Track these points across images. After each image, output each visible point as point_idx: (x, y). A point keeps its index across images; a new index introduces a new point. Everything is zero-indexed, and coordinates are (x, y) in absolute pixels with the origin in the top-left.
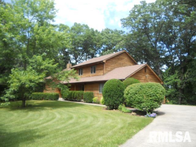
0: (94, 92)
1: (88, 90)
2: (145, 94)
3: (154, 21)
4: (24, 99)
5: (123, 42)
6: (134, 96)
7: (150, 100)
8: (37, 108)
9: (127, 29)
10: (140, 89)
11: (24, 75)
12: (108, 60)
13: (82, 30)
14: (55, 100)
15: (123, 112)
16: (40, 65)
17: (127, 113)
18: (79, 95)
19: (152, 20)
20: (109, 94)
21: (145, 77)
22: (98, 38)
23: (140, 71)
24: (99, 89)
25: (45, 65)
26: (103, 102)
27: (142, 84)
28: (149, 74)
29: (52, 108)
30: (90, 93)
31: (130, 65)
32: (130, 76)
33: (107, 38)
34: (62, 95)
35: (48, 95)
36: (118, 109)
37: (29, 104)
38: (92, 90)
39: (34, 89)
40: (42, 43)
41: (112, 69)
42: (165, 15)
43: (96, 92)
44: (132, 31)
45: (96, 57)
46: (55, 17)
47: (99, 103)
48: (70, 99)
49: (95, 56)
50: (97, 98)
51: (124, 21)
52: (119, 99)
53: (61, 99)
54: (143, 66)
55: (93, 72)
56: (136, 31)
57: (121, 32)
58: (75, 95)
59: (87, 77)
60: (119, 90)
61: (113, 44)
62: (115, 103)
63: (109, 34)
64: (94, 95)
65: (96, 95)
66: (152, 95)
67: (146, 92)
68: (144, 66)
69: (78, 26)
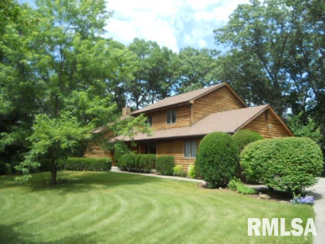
0: (174, 156)
1: (164, 153)
2: (288, 158)
3: (270, 32)
4: (54, 169)
5: (219, 70)
6: (264, 164)
7: (299, 171)
8: (77, 185)
9: (225, 47)
10: (277, 149)
11: (56, 126)
12: (198, 100)
13: (147, 51)
14: (105, 170)
15: (240, 192)
16: (84, 107)
17: (249, 195)
18: (147, 161)
19: (268, 31)
20: (211, 159)
21: (267, 129)
22: (175, 63)
23: (258, 117)
24: (184, 150)
25: (93, 107)
26: (193, 174)
27: (280, 141)
28: (273, 124)
29: (104, 186)
30: (169, 158)
31: (235, 109)
32: (242, 127)
33: (189, 64)
34: (117, 161)
35: (92, 162)
36: (228, 187)
37: (62, 178)
38: (172, 153)
39: (73, 152)
40: (88, 68)
41: (204, 116)
42: (292, 22)
43: (179, 156)
44: (232, 50)
45: (169, 96)
46: (106, 25)
47: (185, 175)
48: (131, 169)
49: (168, 94)
50: (181, 167)
51: (220, 32)
52: (229, 168)
53: (114, 169)
54: (263, 110)
55: (171, 122)
56: (240, 50)
57: (214, 53)
58: (141, 161)
59: (160, 129)
60: (229, 151)
61: (199, 74)
62: (222, 177)
63: (192, 57)
64: (175, 160)
65: (178, 161)
66: (302, 161)
67: (290, 155)
68: (265, 110)
69: (139, 44)
